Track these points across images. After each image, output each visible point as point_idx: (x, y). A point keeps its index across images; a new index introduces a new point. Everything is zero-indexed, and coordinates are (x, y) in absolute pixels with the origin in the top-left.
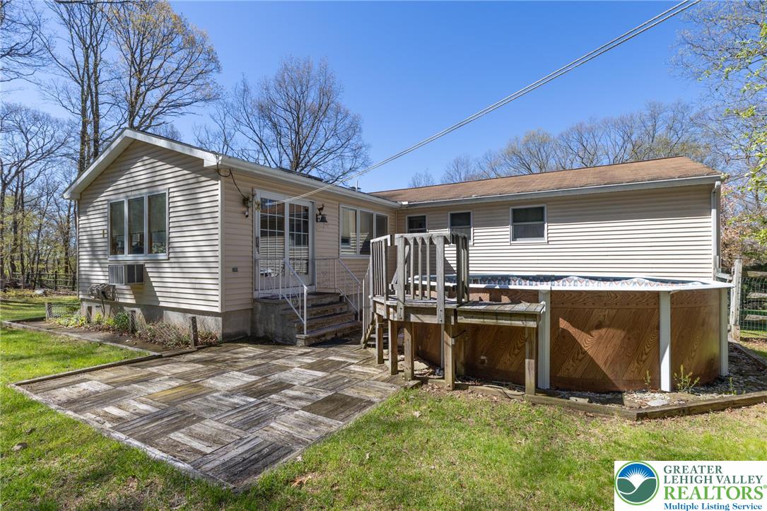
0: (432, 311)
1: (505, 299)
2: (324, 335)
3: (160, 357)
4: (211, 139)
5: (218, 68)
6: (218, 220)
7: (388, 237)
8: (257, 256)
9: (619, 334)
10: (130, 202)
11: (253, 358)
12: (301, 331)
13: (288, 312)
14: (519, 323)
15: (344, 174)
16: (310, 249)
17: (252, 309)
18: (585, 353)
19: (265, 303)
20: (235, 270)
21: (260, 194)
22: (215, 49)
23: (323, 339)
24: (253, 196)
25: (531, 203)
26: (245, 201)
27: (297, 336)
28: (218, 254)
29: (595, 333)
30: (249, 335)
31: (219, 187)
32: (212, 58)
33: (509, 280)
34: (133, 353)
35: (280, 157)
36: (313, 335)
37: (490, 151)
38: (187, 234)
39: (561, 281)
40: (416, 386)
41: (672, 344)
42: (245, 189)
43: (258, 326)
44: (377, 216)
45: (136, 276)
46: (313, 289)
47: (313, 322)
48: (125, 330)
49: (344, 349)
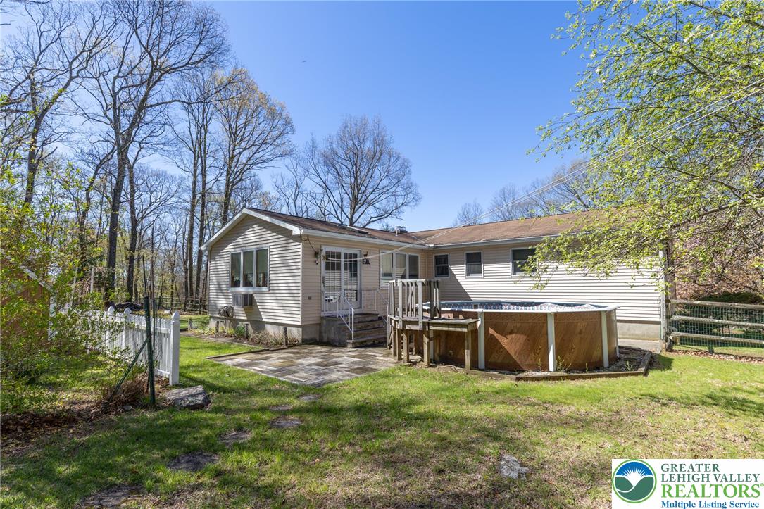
0: (416, 323)
1: (461, 317)
2: (365, 341)
3: (268, 350)
4: (285, 185)
5: (293, 131)
6: (300, 267)
7: (394, 281)
8: (323, 289)
9: (523, 337)
10: (244, 253)
11: (321, 352)
12: (350, 338)
13: (342, 325)
14: (459, 330)
15: (397, 208)
16: (358, 281)
17: (320, 324)
18: (504, 348)
19: (329, 320)
20: (310, 298)
21: (326, 249)
22: (290, 116)
23: (365, 344)
24: (321, 250)
25: (523, 246)
26: (316, 254)
27: (348, 341)
28: (300, 288)
29: (509, 337)
30: (318, 340)
31: (301, 246)
32: (288, 123)
33: (502, 305)
34: (252, 348)
35: (342, 199)
36: (358, 341)
37: (537, 179)
38: (280, 275)
39: (539, 306)
40: (410, 365)
41: (556, 344)
42: (316, 246)
43: (324, 335)
44: (410, 256)
45: (249, 302)
46: (360, 311)
47: (358, 333)
48: (241, 336)
49: (376, 350)
